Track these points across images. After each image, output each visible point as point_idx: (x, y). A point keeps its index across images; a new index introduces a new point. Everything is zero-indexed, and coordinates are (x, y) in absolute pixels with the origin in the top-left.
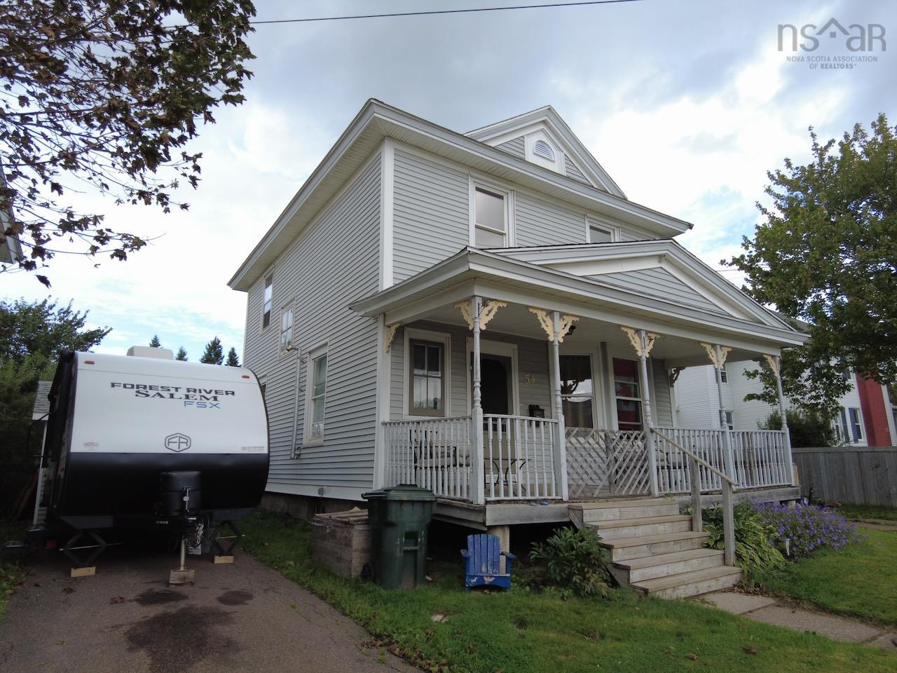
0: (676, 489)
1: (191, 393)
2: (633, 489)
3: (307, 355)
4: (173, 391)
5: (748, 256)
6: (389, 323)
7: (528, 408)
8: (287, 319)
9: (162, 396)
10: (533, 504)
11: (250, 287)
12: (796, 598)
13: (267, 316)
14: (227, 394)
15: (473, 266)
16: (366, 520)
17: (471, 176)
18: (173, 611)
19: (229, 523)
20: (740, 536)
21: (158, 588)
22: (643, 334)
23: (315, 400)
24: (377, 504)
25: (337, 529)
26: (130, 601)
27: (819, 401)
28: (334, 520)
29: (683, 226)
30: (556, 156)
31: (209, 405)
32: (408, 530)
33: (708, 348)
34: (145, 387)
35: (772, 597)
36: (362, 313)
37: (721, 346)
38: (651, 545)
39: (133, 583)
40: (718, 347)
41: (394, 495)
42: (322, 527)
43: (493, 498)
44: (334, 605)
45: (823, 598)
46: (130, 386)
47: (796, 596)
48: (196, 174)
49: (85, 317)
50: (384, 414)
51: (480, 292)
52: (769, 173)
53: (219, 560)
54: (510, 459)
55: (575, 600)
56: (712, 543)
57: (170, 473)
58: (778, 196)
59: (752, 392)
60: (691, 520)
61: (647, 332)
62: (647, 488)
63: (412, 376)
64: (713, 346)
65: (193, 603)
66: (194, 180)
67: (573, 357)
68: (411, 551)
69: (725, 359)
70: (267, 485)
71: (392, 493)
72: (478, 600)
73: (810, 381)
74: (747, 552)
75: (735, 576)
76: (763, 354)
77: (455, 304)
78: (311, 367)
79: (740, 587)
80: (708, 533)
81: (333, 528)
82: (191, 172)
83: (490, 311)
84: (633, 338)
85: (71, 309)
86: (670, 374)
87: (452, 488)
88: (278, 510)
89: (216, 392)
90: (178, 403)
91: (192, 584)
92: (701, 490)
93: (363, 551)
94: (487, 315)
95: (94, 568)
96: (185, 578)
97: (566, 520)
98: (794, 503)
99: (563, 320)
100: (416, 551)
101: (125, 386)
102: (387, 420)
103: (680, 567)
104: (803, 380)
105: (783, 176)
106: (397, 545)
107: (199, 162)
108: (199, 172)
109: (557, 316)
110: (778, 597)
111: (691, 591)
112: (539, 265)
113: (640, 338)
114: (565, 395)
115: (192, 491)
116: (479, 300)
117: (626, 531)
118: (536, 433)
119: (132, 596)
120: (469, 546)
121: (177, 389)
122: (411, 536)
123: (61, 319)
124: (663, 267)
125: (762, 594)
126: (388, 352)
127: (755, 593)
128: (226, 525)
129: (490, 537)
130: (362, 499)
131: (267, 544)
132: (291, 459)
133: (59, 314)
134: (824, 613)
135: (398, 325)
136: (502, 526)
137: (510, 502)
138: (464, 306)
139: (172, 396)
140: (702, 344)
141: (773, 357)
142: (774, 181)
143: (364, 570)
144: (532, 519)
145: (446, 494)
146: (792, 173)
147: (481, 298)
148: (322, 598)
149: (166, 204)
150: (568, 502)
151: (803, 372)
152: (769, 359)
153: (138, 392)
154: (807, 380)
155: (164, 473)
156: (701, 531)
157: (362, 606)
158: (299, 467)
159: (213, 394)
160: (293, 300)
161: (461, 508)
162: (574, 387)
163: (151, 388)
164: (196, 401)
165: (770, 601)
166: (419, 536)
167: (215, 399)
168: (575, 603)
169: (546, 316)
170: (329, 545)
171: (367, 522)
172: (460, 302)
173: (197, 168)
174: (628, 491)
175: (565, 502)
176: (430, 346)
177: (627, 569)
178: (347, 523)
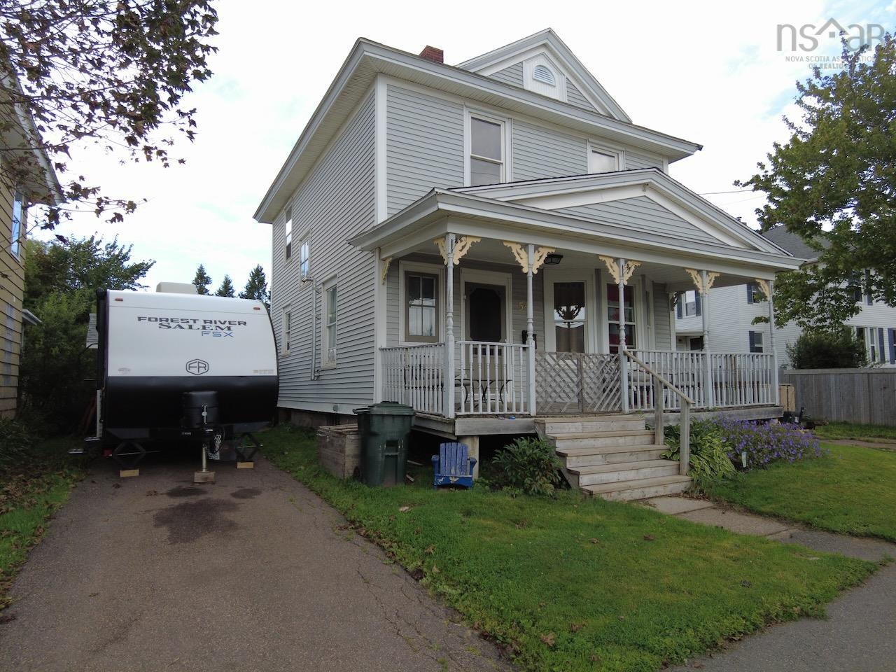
0: (648, 407)
1: (208, 324)
2: (604, 406)
3: (321, 286)
4: (191, 323)
5: (763, 176)
6: (384, 257)
7: (521, 334)
8: (305, 251)
9: (182, 328)
10: (500, 418)
11: (274, 219)
12: (731, 502)
13: (289, 248)
14: (239, 324)
15: (442, 206)
16: (357, 431)
17: (467, 107)
18: (193, 502)
19: (248, 434)
20: (695, 449)
21: (185, 486)
22: (622, 262)
23: (330, 327)
24: (364, 418)
25: (335, 438)
26: (162, 494)
27: (824, 324)
28: (332, 431)
29: (692, 148)
30: (557, 79)
31: (223, 334)
32: (389, 438)
33: (694, 274)
34: (167, 320)
35: (713, 501)
36: (359, 248)
37: (708, 272)
38: (605, 455)
39: (165, 482)
40: (705, 273)
41: (376, 411)
42: (324, 437)
43: (463, 412)
44: (325, 500)
45: (752, 502)
46: (154, 320)
47: (732, 500)
48: (192, 128)
49: (129, 251)
50: (381, 340)
51: (453, 229)
52: (798, 83)
53: (241, 465)
54: (488, 380)
55: (523, 498)
56: (669, 455)
57: (190, 393)
58: (809, 108)
59: (759, 315)
60: (654, 435)
61: (626, 261)
62: (618, 406)
63: (408, 306)
64: (699, 272)
65: (210, 496)
66: (191, 135)
67: (568, 285)
68: (392, 456)
69: (711, 284)
70: (278, 402)
71: (375, 409)
72: (442, 496)
73: (818, 304)
74: (699, 463)
75: (684, 484)
76: (755, 278)
77: (433, 240)
78: (325, 297)
79: (687, 494)
80: (668, 446)
81: (332, 438)
82: (187, 127)
83: (463, 247)
84: (611, 267)
85: (117, 244)
86: (671, 298)
87: (431, 405)
88: (305, 425)
89: (230, 323)
90: (196, 333)
91: (213, 483)
92: (664, 408)
93: (355, 456)
94: (461, 251)
95: (138, 470)
96: (206, 478)
97: (532, 432)
98: (776, 421)
99: (539, 252)
100: (396, 456)
101: (150, 319)
102: (384, 346)
103: (631, 475)
104: (811, 302)
105: (814, 86)
106: (379, 451)
107: (193, 117)
108: (195, 126)
109: (531, 249)
110: (717, 501)
111: (637, 494)
112: (507, 202)
113: (619, 266)
114: (568, 321)
115: (209, 408)
116: (452, 237)
117: (585, 442)
118: (523, 356)
119: (164, 491)
120: (441, 453)
121: (195, 321)
122: (392, 444)
123: (109, 254)
124: (648, 196)
125: (704, 499)
126: (383, 284)
127: (697, 498)
128: (247, 436)
129: (459, 445)
130: (353, 414)
131: (287, 453)
132: (312, 380)
133: (107, 249)
134: (749, 514)
135: (391, 259)
136: (472, 436)
137: (479, 416)
138: (440, 242)
139: (191, 327)
140: (687, 271)
141: (767, 281)
142: (803, 93)
143: (355, 471)
144: (497, 431)
145: (427, 410)
146: (821, 83)
147: (454, 235)
148: (317, 494)
149: (166, 159)
150: (535, 417)
151: (813, 295)
152: (762, 283)
153: (161, 324)
154: (814, 303)
155: (186, 393)
156: (661, 445)
157: (346, 500)
158: (319, 387)
159: (227, 324)
160: (308, 233)
161: (437, 422)
162: (576, 312)
163: (172, 320)
164: (212, 331)
165: (710, 504)
166: (399, 444)
167: (229, 329)
168: (523, 500)
169: (521, 249)
170: (328, 452)
171: (357, 433)
172: (438, 238)
173: (193, 123)
174: (600, 408)
175: (532, 417)
176: (424, 277)
177: (577, 474)
178: (340, 433)
